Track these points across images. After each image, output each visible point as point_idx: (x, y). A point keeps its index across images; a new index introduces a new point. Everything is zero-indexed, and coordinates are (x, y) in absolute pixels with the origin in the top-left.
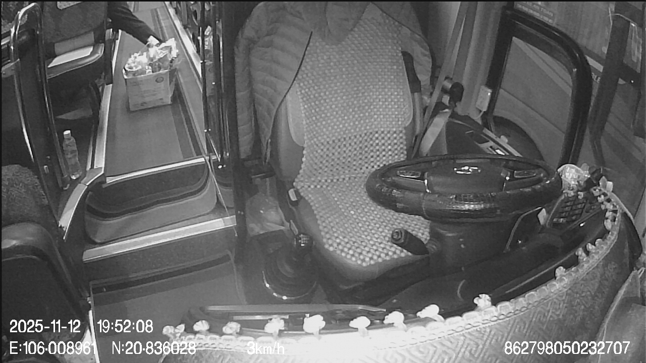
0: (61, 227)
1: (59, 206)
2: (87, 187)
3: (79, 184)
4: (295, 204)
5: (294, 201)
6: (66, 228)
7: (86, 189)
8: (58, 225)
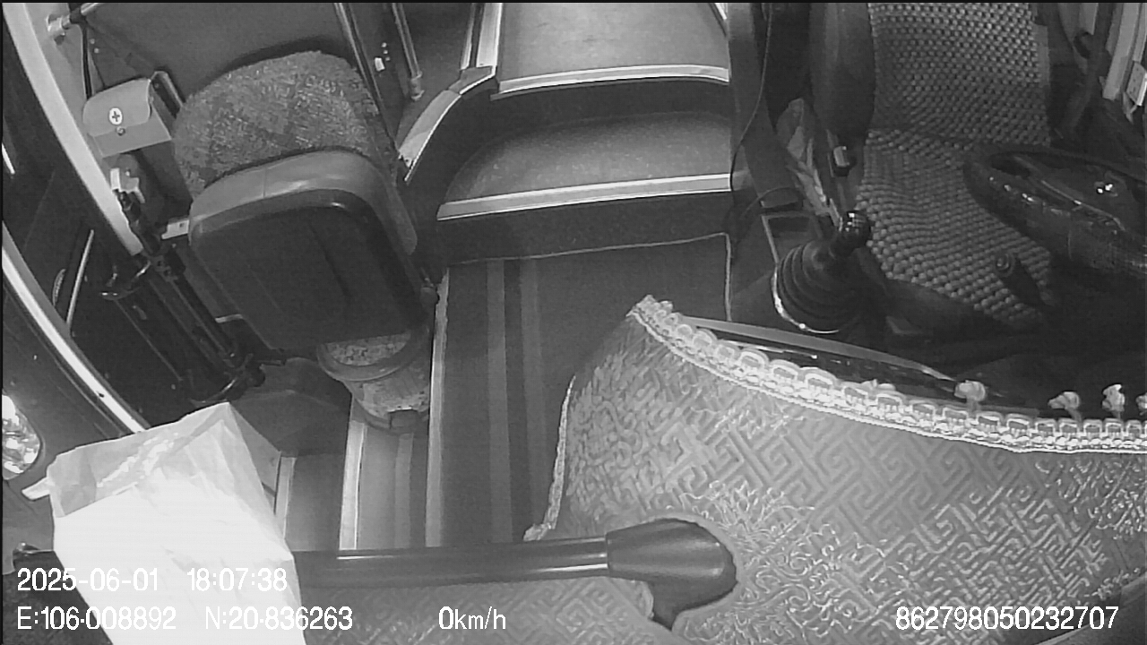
0: (402, 159)
1: (401, 126)
2: (459, 97)
3: (445, 92)
4: (842, 172)
5: (841, 168)
6: (412, 162)
7: (459, 100)
8: (397, 157)
